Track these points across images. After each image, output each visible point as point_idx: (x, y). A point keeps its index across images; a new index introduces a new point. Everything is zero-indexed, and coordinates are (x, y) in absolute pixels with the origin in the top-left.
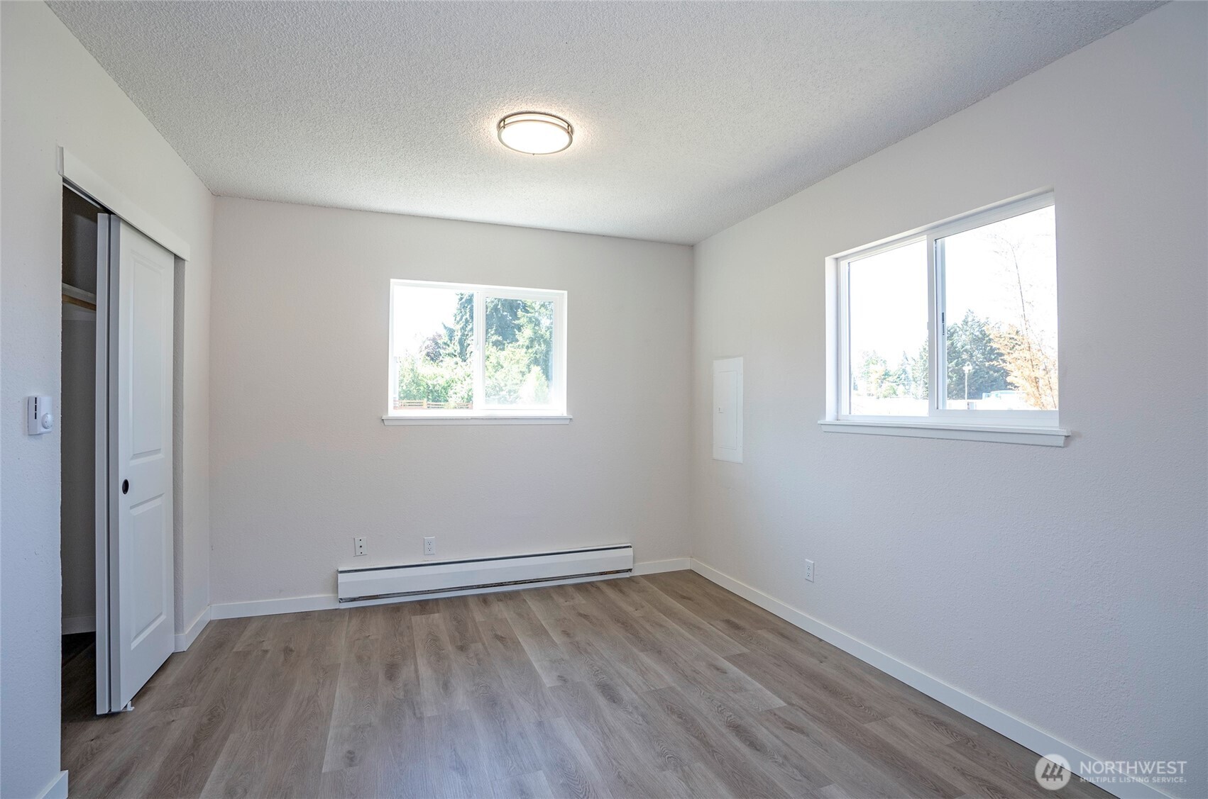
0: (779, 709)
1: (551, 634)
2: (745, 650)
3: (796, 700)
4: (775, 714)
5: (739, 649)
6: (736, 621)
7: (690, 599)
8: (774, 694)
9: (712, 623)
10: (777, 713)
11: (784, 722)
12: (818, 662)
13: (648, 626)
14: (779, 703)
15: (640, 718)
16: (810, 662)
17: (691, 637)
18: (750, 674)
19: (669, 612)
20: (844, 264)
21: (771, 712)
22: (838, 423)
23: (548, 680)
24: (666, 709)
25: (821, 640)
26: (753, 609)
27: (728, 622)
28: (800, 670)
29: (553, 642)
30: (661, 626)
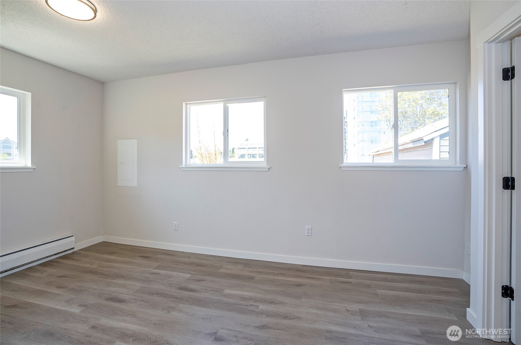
0: (190, 277)
1: (50, 291)
2: (159, 264)
3: (193, 273)
4: (190, 279)
5: (156, 264)
6: (146, 255)
7: (115, 253)
8: (184, 273)
9: (135, 259)
10: (190, 278)
11: (196, 280)
12: (188, 259)
13: (105, 269)
14: (188, 276)
15: (140, 302)
16: (187, 260)
17: (131, 267)
18: (169, 271)
19: (108, 261)
20: (188, 106)
21: (187, 279)
22: (186, 167)
23: (76, 310)
24: (149, 295)
25: (183, 252)
26: (146, 249)
27: (141, 256)
28: (186, 263)
29: (57, 294)
30: (111, 267)
